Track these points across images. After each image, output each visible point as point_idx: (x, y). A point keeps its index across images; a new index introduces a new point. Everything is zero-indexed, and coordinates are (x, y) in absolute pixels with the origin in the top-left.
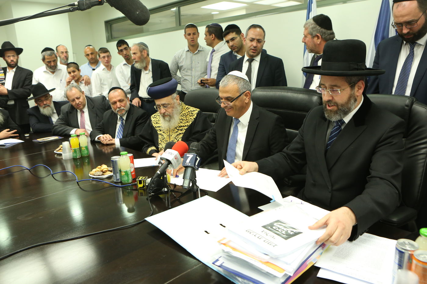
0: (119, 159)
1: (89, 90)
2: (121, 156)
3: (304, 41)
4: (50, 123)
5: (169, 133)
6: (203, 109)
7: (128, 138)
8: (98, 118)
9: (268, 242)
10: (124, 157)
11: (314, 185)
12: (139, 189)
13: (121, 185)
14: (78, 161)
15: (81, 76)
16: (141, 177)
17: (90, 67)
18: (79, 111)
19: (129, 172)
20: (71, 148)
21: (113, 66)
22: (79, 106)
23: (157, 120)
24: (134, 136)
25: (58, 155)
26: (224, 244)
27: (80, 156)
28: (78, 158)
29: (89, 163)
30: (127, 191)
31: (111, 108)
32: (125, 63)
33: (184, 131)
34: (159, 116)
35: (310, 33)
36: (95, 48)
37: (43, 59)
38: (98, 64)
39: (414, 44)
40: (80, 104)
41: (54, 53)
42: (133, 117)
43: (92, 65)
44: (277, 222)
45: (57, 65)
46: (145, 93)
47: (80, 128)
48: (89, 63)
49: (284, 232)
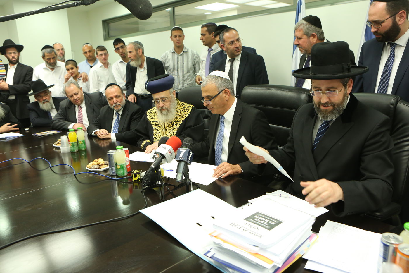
0: (115, 153)
1: (87, 87)
4: (49, 118)
5: (164, 127)
6: (197, 106)
8: (95, 113)
9: (254, 234)
10: (120, 151)
12: (134, 182)
13: (117, 178)
14: (76, 155)
15: (79, 73)
16: (136, 171)
17: (88, 64)
18: (77, 106)
19: (125, 165)
20: (69, 142)
21: (110, 64)
22: (76, 102)
23: (153, 115)
24: (129, 131)
25: (57, 149)
26: (215, 236)
27: (78, 150)
28: (76, 152)
29: (86, 157)
30: (123, 184)
31: (108, 104)
32: (122, 60)
33: (178, 126)
34: (155, 111)
35: (305, 34)
36: (93, 46)
37: (43, 56)
38: (96, 61)
39: (394, 46)
40: (78, 99)
41: (53, 51)
42: (128, 112)
43: (90, 62)
44: (257, 214)
45: (56, 62)
46: (140, 90)
47: (78, 122)
48: (87, 60)
49: (266, 223)
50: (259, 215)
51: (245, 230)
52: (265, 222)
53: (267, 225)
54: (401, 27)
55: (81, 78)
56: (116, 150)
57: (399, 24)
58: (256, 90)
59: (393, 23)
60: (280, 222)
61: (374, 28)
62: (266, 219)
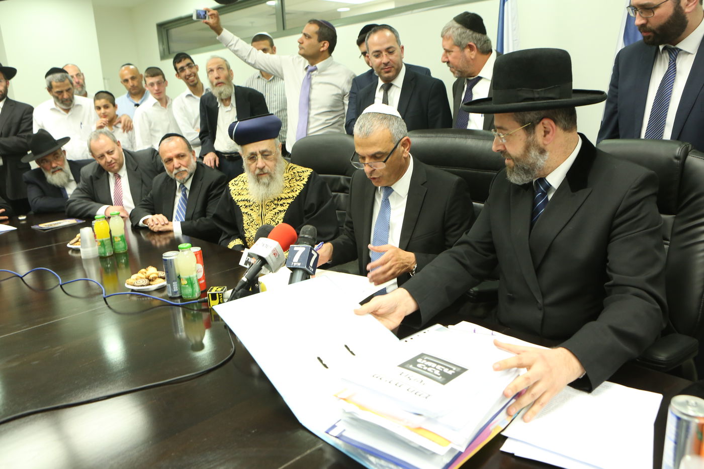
0: (176, 257)
1: (130, 140)
2: (180, 252)
3: (446, 60)
4: (63, 197)
5: (260, 211)
6: (318, 169)
7: (196, 221)
8: (144, 186)
9: (415, 392)
10: (186, 252)
11: (512, 300)
13: (181, 302)
14: (108, 262)
15: (117, 115)
16: (215, 288)
17: (131, 101)
19: (195, 279)
20: (96, 238)
21: (172, 100)
22: (111, 166)
23: (240, 188)
24: (206, 217)
25: (74, 251)
26: (344, 399)
27: (112, 252)
28: (109, 256)
29: (127, 264)
30: (192, 312)
31: (165, 171)
32: (190, 92)
33: (286, 207)
34: (243, 181)
35: (456, 43)
36: (138, 68)
37: (48, 87)
38: (145, 95)
39: (674, 53)
40: (113, 162)
41: (67, 77)
42: (202, 184)
43: (133, 98)
44: (421, 356)
46: (226, 145)
47: (114, 204)
48: (128, 93)
49: (437, 372)
50: (426, 358)
51: (398, 385)
52: (437, 369)
53: (439, 376)
54: (689, 17)
55: (120, 126)
56: (179, 251)
57: (686, 13)
58: (427, 138)
59: (675, 9)
60: (464, 370)
61: (641, 18)
62: (438, 364)
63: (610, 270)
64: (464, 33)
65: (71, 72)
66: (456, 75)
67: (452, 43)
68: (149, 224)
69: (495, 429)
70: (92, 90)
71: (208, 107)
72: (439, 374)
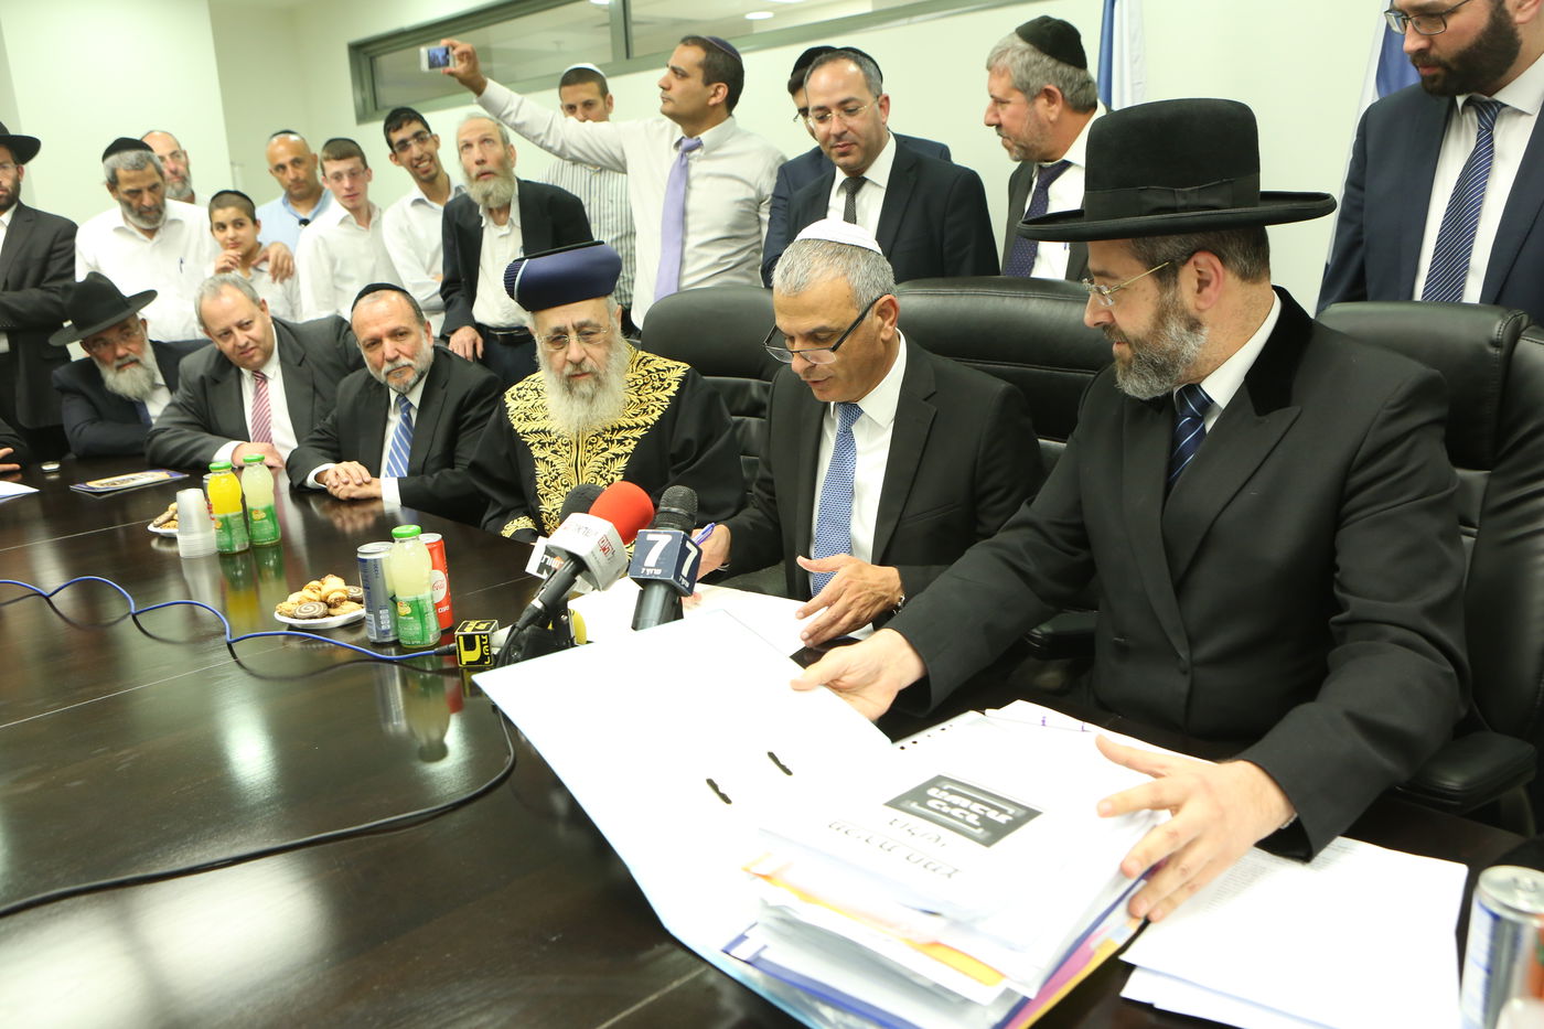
0: (387, 554)
1: (287, 299)
2: (397, 542)
3: (995, 121)
5: (574, 455)
6: (705, 360)
7: (431, 476)
8: (318, 399)
9: (924, 862)
10: (409, 545)
11: (1123, 651)
12: (465, 671)
13: (398, 653)
14: (238, 564)
16: (473, 624)
17: (290, 212)
18: (246, 373)
19: (429, 602)
20: (211, 512)
22: (246, 355)
23: (529, 405)
24: (453, 468)
25: (164, 541)
26: (766, 877)
27: (247, 543)
28: (240, 553)
29: (279, 570)
30: (421, 677)
32: (420, 195)
33: (630, 447)
34: (536, 389)
35: (1018, 85)
36: (308, 141)
37: (109, 180)
38: (322, 200)
39: (1489, 112)
40: (251, 345)
41: (150, 159)
42: (446, 394)
43: (297, 206)
44: (937, 781)
45: (164, 205)
46: (498, 310)
47: (251, 438)
48: (286, 195)
49: (972, 819)
50: (946, 787)
51: (886, 847)
52: (972, 812)
53: (976, 827)
54: (1523, 33)
56: (394, 541)
57: (1516, 24)
59: (1493, 16)
60: (1032, 814)
61: (1416, 36)
62: (974, 800)
63: (1343, 589)
64: (1036, 63)
65: (160, 148)
66: (1014, 154)
67: (1010, 84)
68: (327, 483)
69: (1101, 946)
70: (205, 189)
71: (459, 227)
72: (978, 824)
